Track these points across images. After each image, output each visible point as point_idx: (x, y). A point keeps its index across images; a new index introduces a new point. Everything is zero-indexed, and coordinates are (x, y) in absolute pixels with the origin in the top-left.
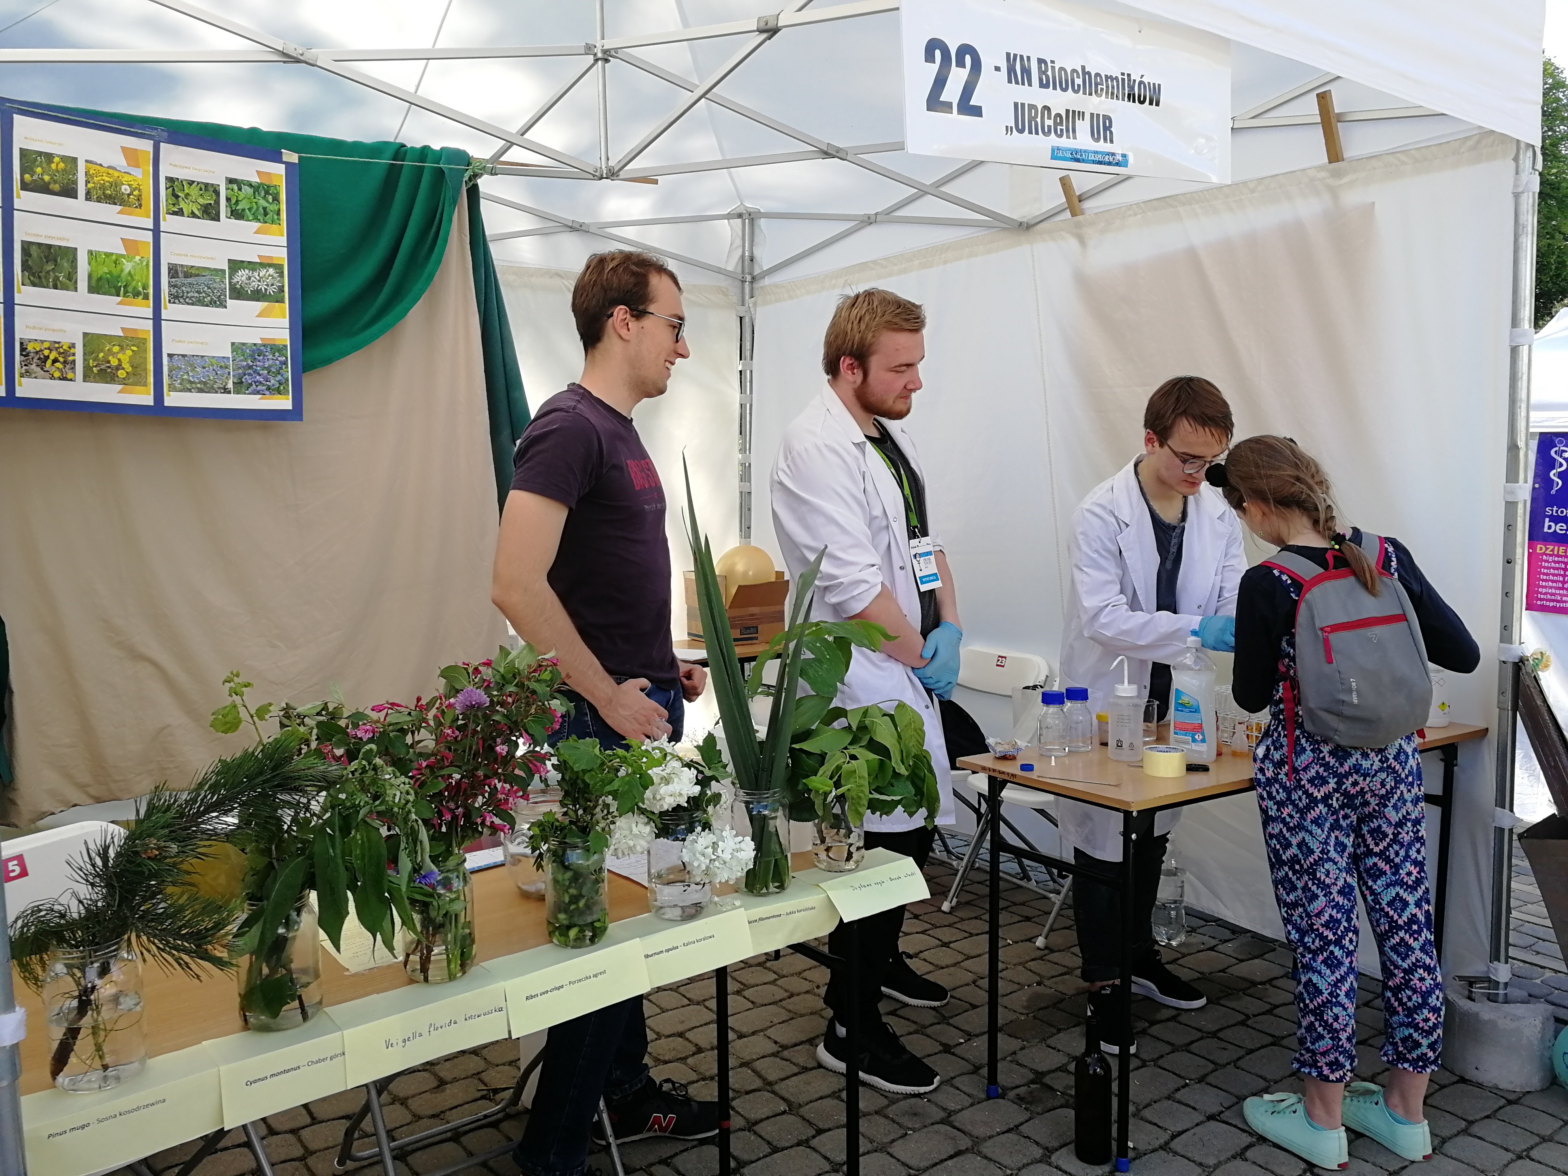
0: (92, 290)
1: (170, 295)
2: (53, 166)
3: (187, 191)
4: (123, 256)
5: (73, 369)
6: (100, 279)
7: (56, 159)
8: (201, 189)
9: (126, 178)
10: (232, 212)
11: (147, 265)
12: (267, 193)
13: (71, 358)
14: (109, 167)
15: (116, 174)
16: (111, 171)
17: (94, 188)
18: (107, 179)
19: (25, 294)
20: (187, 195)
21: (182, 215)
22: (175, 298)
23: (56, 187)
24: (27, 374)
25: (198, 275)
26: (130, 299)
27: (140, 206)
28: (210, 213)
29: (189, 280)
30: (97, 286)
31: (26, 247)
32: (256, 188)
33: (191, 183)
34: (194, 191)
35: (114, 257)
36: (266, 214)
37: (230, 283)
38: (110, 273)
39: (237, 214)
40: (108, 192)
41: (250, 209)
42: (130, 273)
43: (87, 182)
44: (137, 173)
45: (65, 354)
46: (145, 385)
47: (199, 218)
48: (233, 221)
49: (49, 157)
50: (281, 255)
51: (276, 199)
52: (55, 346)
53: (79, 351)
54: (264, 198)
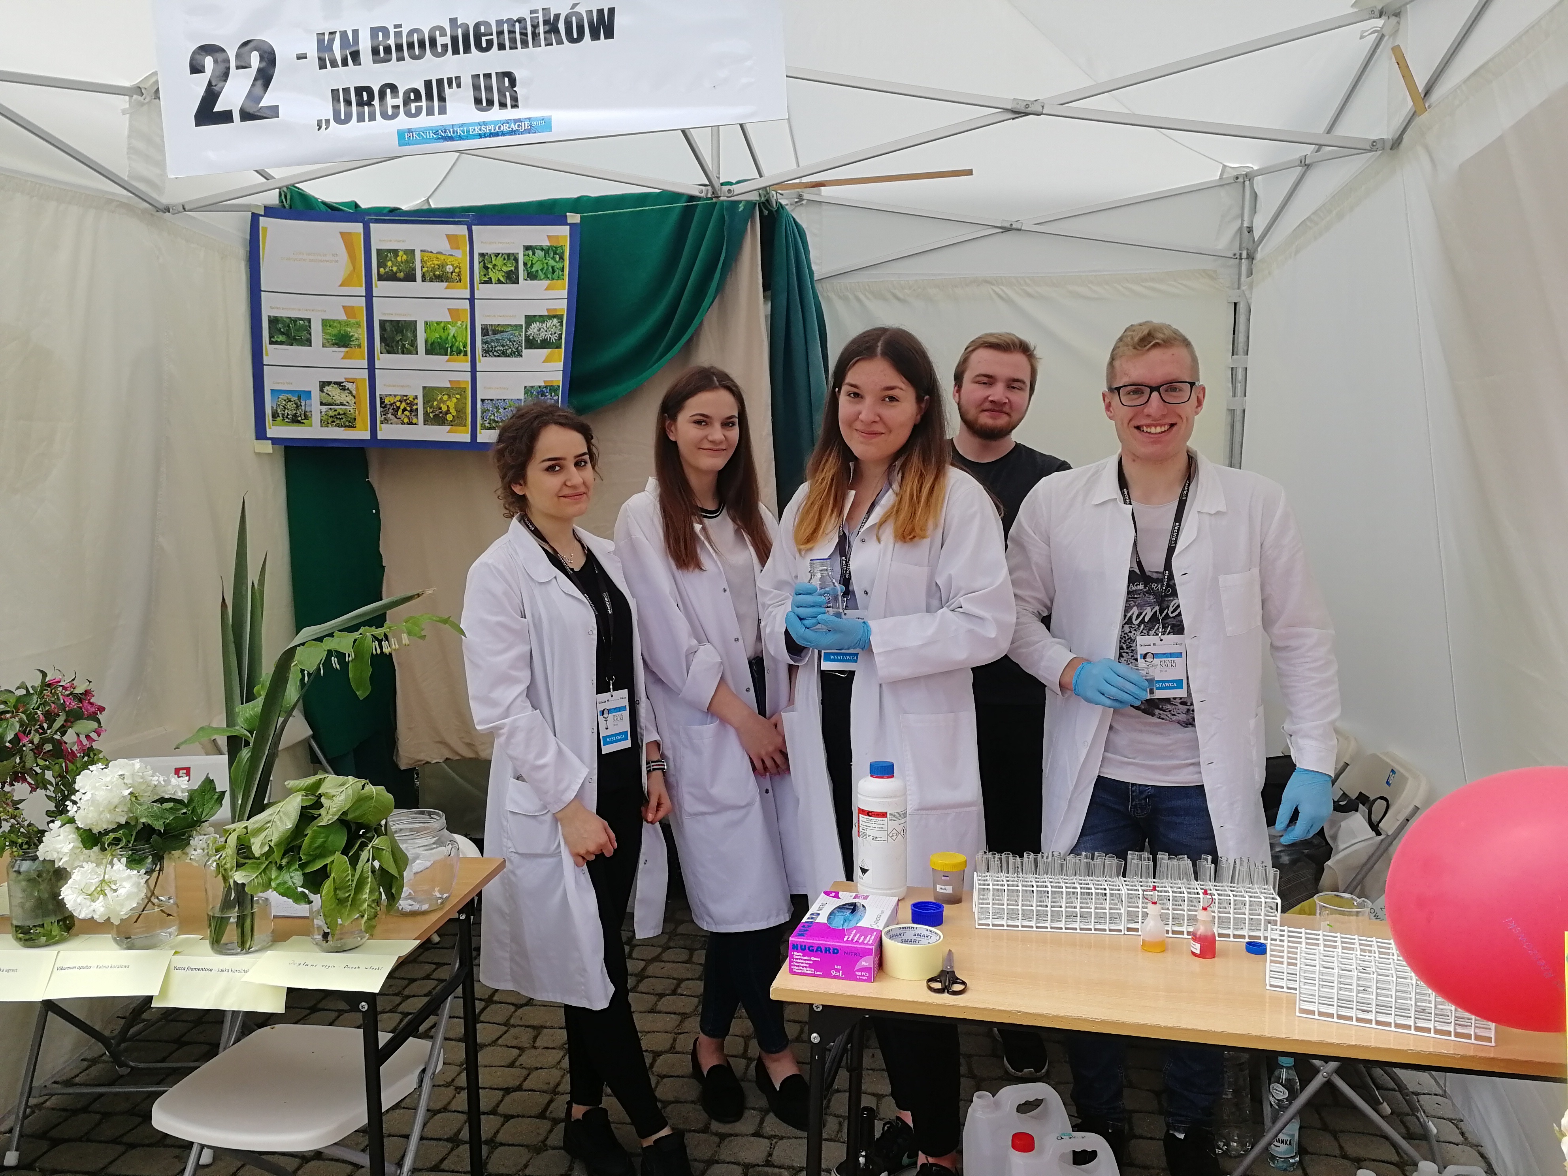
0: (428, 352)
1: (483, 350)
2: (399, 259)
3: (494, 262)
4: (448, 323)
5: (417, 415)
6: (432, 344)
7: (401, 253)
8: (504, 259)
9: (451, 259)
10: (528, 274)
11: (466, 328)
12: (555, 253)
13: (415, 407)
14: (437, 253)
15: (443, 257)
16: (439, 256)
17: (427, 271)
18: (436, 262)
19: (383, 360)
20: (495, 265)
21: (491, 283)
22: (486, 352)
23: (401, 275)
24: (386, 421)
25: (503, 332)
26: (455, 357)
27: (460, 280)
28: (512, 278)
29: (497, 336)
30: (433, 349)
31: (383, 323)
32: (546, 251)
33: (497, 255)
34: (499, 261)
35: (442, 325)
36: (554, 272)
37: (526, 335)
38: (441, 337)
39: (532, 276)
40: (437, 273)
41: (542, 270)
42: (454, 336)
43: (422, 267)
44: (458, 254)
45: (411, 404)
46: (465, 426)
47: (503, 283)
48: (529, 282)
49: (395, 252)
50: (562, 306)
51: (562, 258)
52: (404, 399)
53: (420, 401)
54: (553, 258)
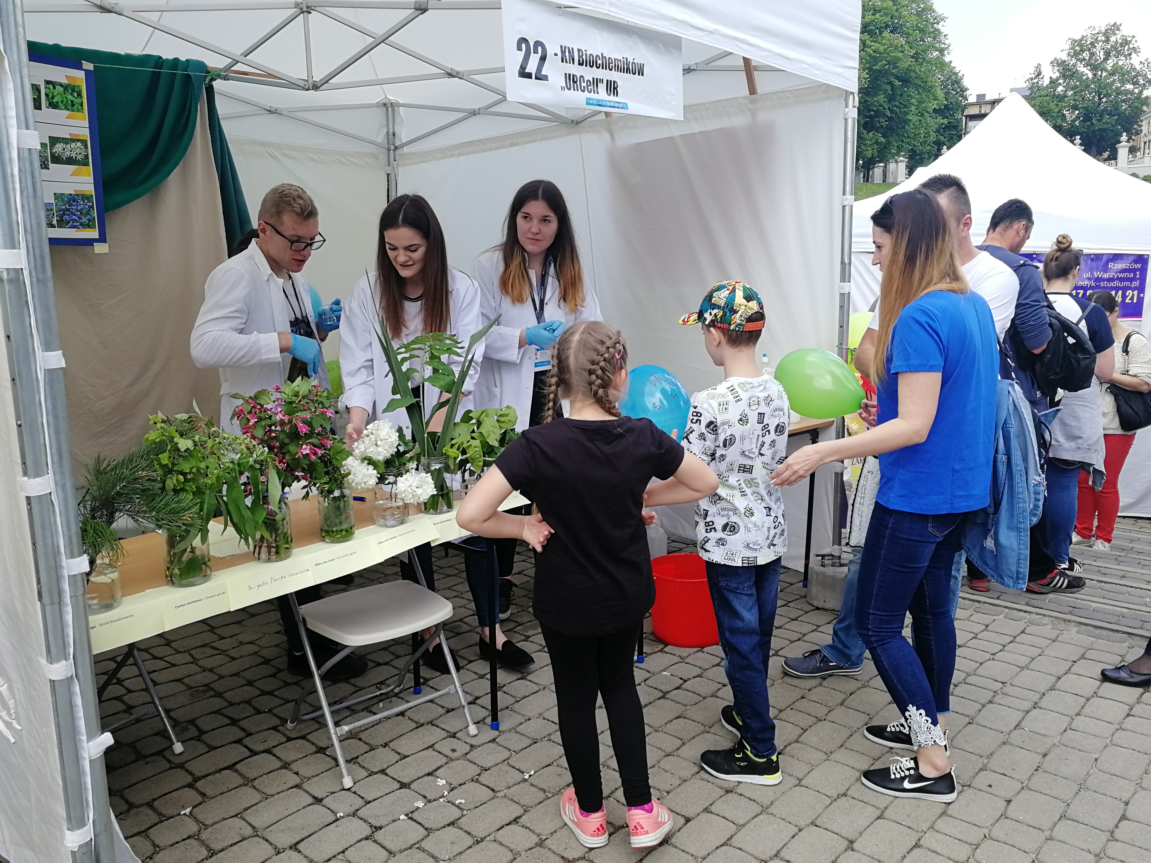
10: (50, 103)
12: (73, 90)
32: (65, 87)
36: (73, 105)
37: (51, 152)
39: (53, 105)
41: (62, 102)
48: (51, 110)
50: (85, 133)
51: (80, 95)
54: (72, 94)
